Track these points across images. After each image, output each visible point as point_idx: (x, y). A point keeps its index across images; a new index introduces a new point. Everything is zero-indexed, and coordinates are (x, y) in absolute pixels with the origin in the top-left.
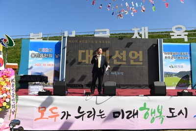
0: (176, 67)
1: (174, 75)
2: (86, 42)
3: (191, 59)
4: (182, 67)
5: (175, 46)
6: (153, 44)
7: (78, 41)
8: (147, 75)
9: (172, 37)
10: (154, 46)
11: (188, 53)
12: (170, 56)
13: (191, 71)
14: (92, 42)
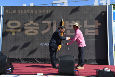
2: (25, 12)
6: (102, 12)
7: (17, 12)
8: (94, 48)
10: (103, 14)
14: (32, 11)
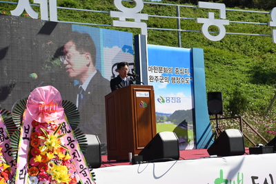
0: (168, 100)
1: (165, 118)
3: (193, 84)
4: (179, 100)
5: (167, 52)
9: (115, 23)
11: (188, 69)
12: (159, 75)
13: (193, 110)
